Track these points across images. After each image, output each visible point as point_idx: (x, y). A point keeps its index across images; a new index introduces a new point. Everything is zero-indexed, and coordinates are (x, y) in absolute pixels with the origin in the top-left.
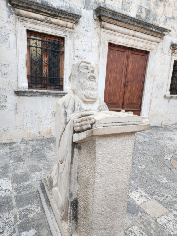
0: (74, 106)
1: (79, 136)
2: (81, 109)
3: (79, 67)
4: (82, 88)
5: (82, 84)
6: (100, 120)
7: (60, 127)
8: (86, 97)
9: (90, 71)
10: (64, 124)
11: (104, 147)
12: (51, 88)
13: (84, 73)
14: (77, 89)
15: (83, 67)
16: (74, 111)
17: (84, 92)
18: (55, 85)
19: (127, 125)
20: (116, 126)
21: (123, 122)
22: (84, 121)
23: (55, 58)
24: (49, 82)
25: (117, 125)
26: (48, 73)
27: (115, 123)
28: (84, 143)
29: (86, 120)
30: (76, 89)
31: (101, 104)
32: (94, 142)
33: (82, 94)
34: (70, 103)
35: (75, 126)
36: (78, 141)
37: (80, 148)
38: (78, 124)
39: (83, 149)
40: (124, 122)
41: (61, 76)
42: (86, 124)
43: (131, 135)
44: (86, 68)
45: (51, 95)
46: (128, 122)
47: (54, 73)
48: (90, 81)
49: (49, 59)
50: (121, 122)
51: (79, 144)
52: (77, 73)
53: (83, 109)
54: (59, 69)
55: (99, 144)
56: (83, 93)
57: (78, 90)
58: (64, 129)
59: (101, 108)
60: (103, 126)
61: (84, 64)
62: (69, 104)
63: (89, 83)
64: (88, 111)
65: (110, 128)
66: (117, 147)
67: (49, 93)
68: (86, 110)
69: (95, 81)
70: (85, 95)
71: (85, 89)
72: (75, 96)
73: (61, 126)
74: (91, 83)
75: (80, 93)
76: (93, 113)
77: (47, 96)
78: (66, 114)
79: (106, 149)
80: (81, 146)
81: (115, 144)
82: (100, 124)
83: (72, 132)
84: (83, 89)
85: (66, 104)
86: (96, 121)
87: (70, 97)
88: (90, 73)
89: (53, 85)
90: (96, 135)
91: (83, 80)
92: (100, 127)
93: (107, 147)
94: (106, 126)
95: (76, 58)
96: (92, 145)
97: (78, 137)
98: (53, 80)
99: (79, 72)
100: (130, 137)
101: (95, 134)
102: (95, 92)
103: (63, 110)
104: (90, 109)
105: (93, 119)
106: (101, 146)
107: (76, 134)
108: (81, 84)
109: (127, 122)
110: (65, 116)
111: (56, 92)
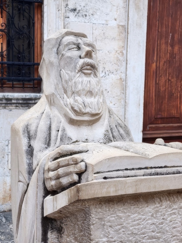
0: (50, 134)
1: (55, 203)
2: (64, 138)
3: (59, 45)
4: (66, 92)
5: (66, 82)
6: (96, 165)
7: (19, 181)
8: (75, 111)
9: (83, 55)
10: (26, 175)
11: (110, 226)
12: (13, 89)
13: (70, 58)
14: (56, 93)
15: (68, 44)
16: (48, 144)
17: (70, 101)
18: (23, 81)
19: (161, 174)
20: (136, 176)
21: (151, 168)
22: (63, 166)
23: (22, 17)
24: (9, 73)
25: (138, 174)
26: (5, 53)
27: (133, 169)
28: (67, 217)
29: (68, 165)
30: (53, 94)
31: (114, 126)
32: (86, 214)
33: (66, 105)
34: (40, 126)
35: (47, 179)
36: (54, 213)
37: (60, 231)
38: (52, 174)
39: (66, 233)
40: (155, 168)
41: (36, 58)
42: (67, 174)
43: (177, 197)
44: (75, 46)
45: (14, 103)
46: (165, 167)
47: (19, 53)
48: (83, 75)
49: (8, 20)
50: (146, 168)
51: (58, 222)
52: (55, 58)
53: (70, 138)
54: (31, 42)
55: (99, 219)
56: (68, 103)
57: (58, 96)
58: (26, 187)
59: (111, 135)
60: (104, 176)
61: (71, 38)
62: (37, 127)
63: (80, 80)
64: (80, 142)
65: (119, 181)
66: (142, 226)
67: (8, 100)
68: (77, 141)
69: (95, 75)
70: (72, 108)
71: (73, 93)
72: (51, 109)
73: (21, 178)
74: (85, 79)
75: (62, 102)
76: (85, 149)
77: (5, 107)
78: (30, 152)
79: (116, 231)
80: (63, 226)
81: (137, 218)
82: (98, 173)
83: (41, 193)
84: (69, 93)
85: (32, 128)
86: (88, 165)
87: (41, 111)
88: (83, 58)
89: (19, 81)
90: (87, 198)
91: (68, 74)
92: (95, 181)
93: (119, 227)
94: (109, 176)
95: (71, 15)
96: (83, 223)
97: (54, 205)
98: (19, 69)
99: (60, 56)
100: (174, 202)
101: (84, 195)
102: (96, 100)
103: (24, 141)
104: (86, 138)
105: (82, 161)
106: (104, 225)
107: (49, 198)
108: (64, 83)
109: (161, 167)
110: (29, 157)
111: (24, 97)
